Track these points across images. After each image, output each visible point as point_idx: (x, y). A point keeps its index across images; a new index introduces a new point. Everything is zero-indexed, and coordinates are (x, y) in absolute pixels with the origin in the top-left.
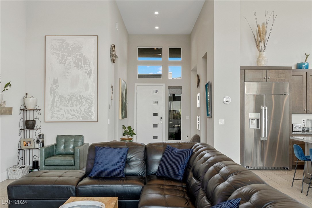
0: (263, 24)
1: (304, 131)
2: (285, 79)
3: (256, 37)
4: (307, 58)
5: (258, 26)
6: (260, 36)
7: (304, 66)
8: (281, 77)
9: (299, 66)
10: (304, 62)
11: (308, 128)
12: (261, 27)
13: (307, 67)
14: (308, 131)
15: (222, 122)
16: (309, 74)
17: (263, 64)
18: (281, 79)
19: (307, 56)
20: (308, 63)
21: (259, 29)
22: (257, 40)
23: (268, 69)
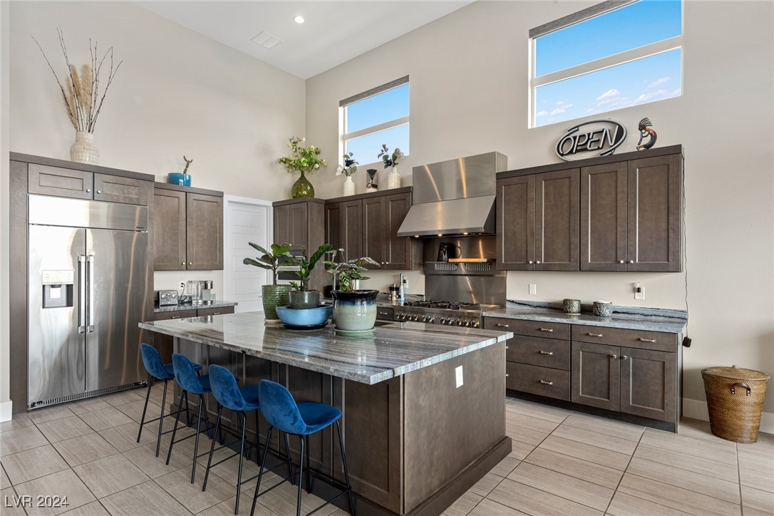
0: (86, 67)
1: (182, 303)
2: (138, 199)
3: (68, 94)
4: (187, 167)
5: (72, 68)
6: (78, 95)
7: (181, 180)
8: (129, 193)
9: (173, 179)
10: (181, 172)
11: (190, 297)
12: (79, 73)
13: (188, 183)
14: (190, 302)
16: (191, 197)
17: (87, 159)
18: (130, 199)
19: (188, 162)
20: (189, 176)
21: (73, 74)
22: (69, 103)
23: (96, 171)
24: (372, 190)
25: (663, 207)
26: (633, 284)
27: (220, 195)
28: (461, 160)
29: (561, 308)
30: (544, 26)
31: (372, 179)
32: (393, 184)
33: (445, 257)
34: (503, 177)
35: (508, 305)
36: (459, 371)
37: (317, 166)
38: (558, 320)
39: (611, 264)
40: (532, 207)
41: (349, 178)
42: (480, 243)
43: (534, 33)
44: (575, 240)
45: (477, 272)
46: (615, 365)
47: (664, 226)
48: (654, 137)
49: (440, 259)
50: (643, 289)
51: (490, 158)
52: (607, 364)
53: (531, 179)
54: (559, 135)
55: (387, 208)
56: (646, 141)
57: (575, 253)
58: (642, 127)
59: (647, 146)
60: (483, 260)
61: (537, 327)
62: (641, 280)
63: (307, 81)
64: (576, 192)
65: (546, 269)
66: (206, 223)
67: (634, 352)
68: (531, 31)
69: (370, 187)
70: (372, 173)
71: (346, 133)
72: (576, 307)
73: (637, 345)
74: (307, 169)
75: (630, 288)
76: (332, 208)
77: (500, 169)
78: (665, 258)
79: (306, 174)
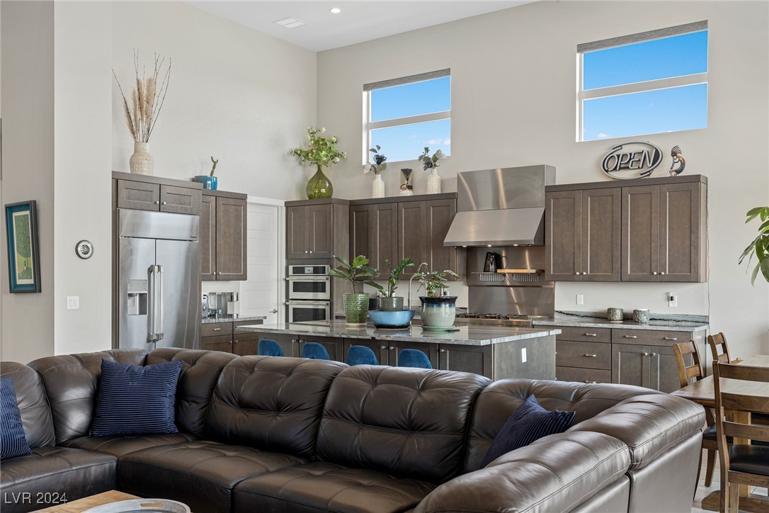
0: (150, 81)
2: (191, 209)
3: (131, 106)
4: (214, 168)
5: (139, 83)
6: (142, 107)
7: (209, 182)
8: (184, 202)
10: (209, 175)
13: (215, 185)
15: (73, 302)
16: (220, 201)
18: (186, 208)
19: (215, 163)
20: (216, 178)
21: (140, 89)
23: (161, 183)
24: (408, 193)
25: (687, 226)
26: (667, 293)
27: (243, 198)
29: (606, 316)
30: (591, 43)
31: (408, 180)
32: (434, 188)
33: (492, 267)
34: (551, 190)
35: (556, 316)
36: (524, 351)
37: (337, 159)
38: (600, 325)
39: (647, 275)
40: (579, 221)
41: (379, 177)
42: (527, 253)
43: (581, 48)
44: (617, 253)
45: (524, 283)
46: (647, 362)
47: (688, 243)
48: (683, 164)
49: (486, 269)
50: (676, 298)
51: (539, 170)
52: (640, 361)
53: (579, 195)
54: (603, 151)
55: (428, 215)
56: (677, 166)
57: (617, 266)
58: (674, 154)
59: (678, 172)
60: (529, 270)
61: (582, 332)
62: (674, 290)
63: (317, 53)
64: (617, 209)
65: (591, 279)
66: (232, 230)
67: (660, 349)
68: (579, 46)
69: (404, 189)
70: (407, 172)
71: (370, 121)
72: (618, 316)
73: (663, 343)
74: (325, 163)
75: (665, 297)
76: (359, 210)
77: (548, 183)
78: (687, 271)
79: (324, 169)
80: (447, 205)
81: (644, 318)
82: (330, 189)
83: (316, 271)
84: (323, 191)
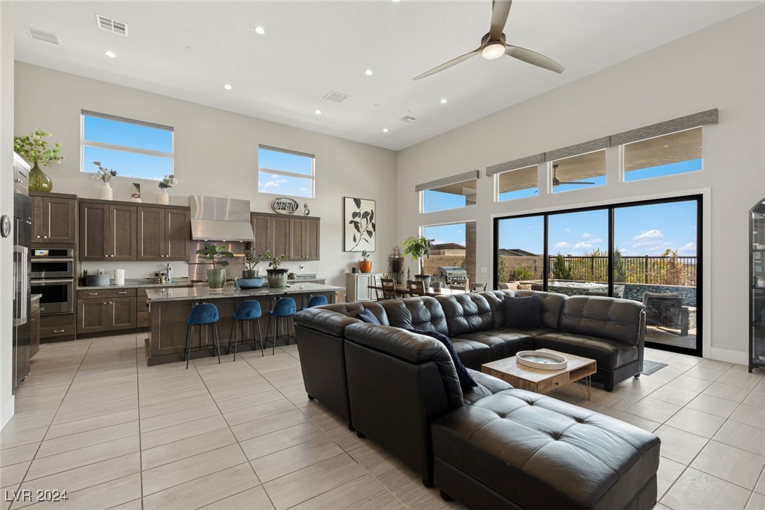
24: (139, 201)
25: (315, 238)
26: (300, 265)
28: (229, 200)
30: (266, 146)
34: (253, 214)
39: (302, 258)
40: (269, 231)
41: (108, 185)
42: (230, 246)
44: (287, 248)
47: (315, 245)
48: (309, 211)
50: (304, 267)
54: (271, 199)
55: (167, 218)
56: (307, 212)
57: (287, 253)
58: (305, 206)
59: (307, 214)
62: (303, 264)
64: (287, 227)
68: (260, 145)
75: (300, 267)
76: (91, 208)
77: (251, 210)
78: (315, 256)
79: (41, 166)
80: (182, 214)
81: (295, 276)
82: (50, 185)
83: (52, 253)
84: (45, 185)
